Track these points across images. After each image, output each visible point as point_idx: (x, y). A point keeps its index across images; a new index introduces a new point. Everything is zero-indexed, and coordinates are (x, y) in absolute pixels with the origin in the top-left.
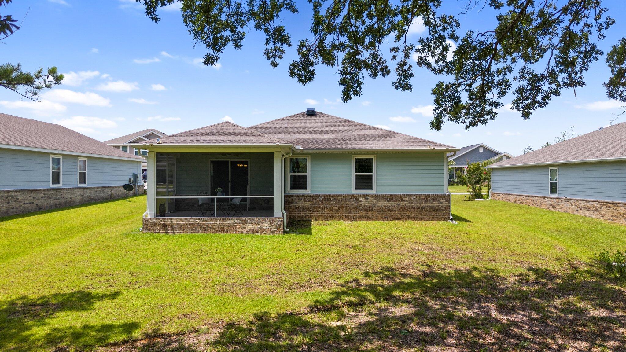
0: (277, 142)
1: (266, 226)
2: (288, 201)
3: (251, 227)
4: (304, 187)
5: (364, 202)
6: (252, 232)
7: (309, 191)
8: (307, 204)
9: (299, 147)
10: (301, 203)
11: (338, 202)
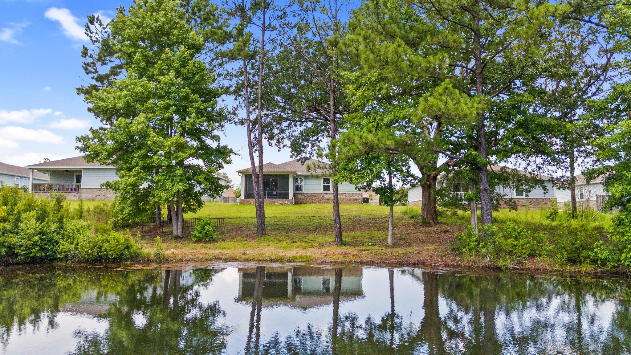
0: (290, 170)
1: (286, 202)
2: (295, 195)
3: (281, 202)
4: (301, 190)
5: (326, 196)
6: (281, 204)
7: (303, 191)
8: (303, 197)
9: (299, 173)
10: (300, 197)
11: (315, 196)
